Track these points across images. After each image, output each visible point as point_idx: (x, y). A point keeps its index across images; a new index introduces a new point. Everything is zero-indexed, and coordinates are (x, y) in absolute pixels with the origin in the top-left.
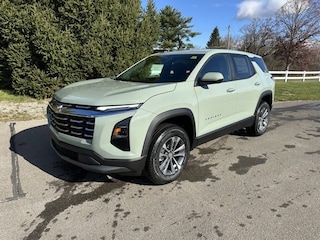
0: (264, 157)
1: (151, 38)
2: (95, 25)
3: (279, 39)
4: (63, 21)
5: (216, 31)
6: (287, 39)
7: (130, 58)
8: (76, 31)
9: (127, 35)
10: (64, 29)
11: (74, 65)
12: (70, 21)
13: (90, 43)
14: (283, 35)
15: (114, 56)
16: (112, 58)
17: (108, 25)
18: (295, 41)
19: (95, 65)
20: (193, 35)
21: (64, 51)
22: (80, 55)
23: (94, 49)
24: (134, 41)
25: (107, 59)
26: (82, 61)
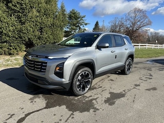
0: (124, 93)
1: (62, 24)
2: (30, 14)
3: (127, 28)
4: (11, 11)
5: (97, 23)
6: (131, 28)
7: (50, 33)
8: (19, 17)
9: (49, 21)
10: (11, 16)
11: (17, 36)
12: (15, 11)
13: (27, 25)
14: (129, 26)
15: (41, 32)
16: (40, 33)
17: (38, 15)
18: (135, 29)
19: (30, 37)
20: (86, 24)
21: (11, 28)
22: (21, 31)
23: (29, 28)
24: (53, 25)
25: (37, 33)
26: (22, 34)
